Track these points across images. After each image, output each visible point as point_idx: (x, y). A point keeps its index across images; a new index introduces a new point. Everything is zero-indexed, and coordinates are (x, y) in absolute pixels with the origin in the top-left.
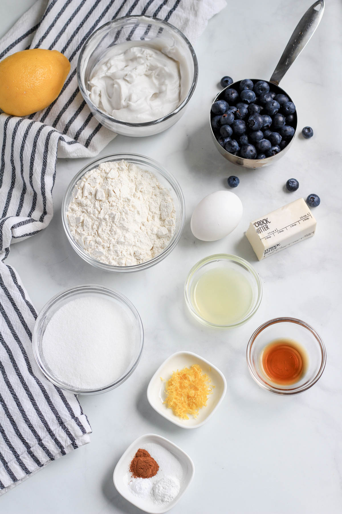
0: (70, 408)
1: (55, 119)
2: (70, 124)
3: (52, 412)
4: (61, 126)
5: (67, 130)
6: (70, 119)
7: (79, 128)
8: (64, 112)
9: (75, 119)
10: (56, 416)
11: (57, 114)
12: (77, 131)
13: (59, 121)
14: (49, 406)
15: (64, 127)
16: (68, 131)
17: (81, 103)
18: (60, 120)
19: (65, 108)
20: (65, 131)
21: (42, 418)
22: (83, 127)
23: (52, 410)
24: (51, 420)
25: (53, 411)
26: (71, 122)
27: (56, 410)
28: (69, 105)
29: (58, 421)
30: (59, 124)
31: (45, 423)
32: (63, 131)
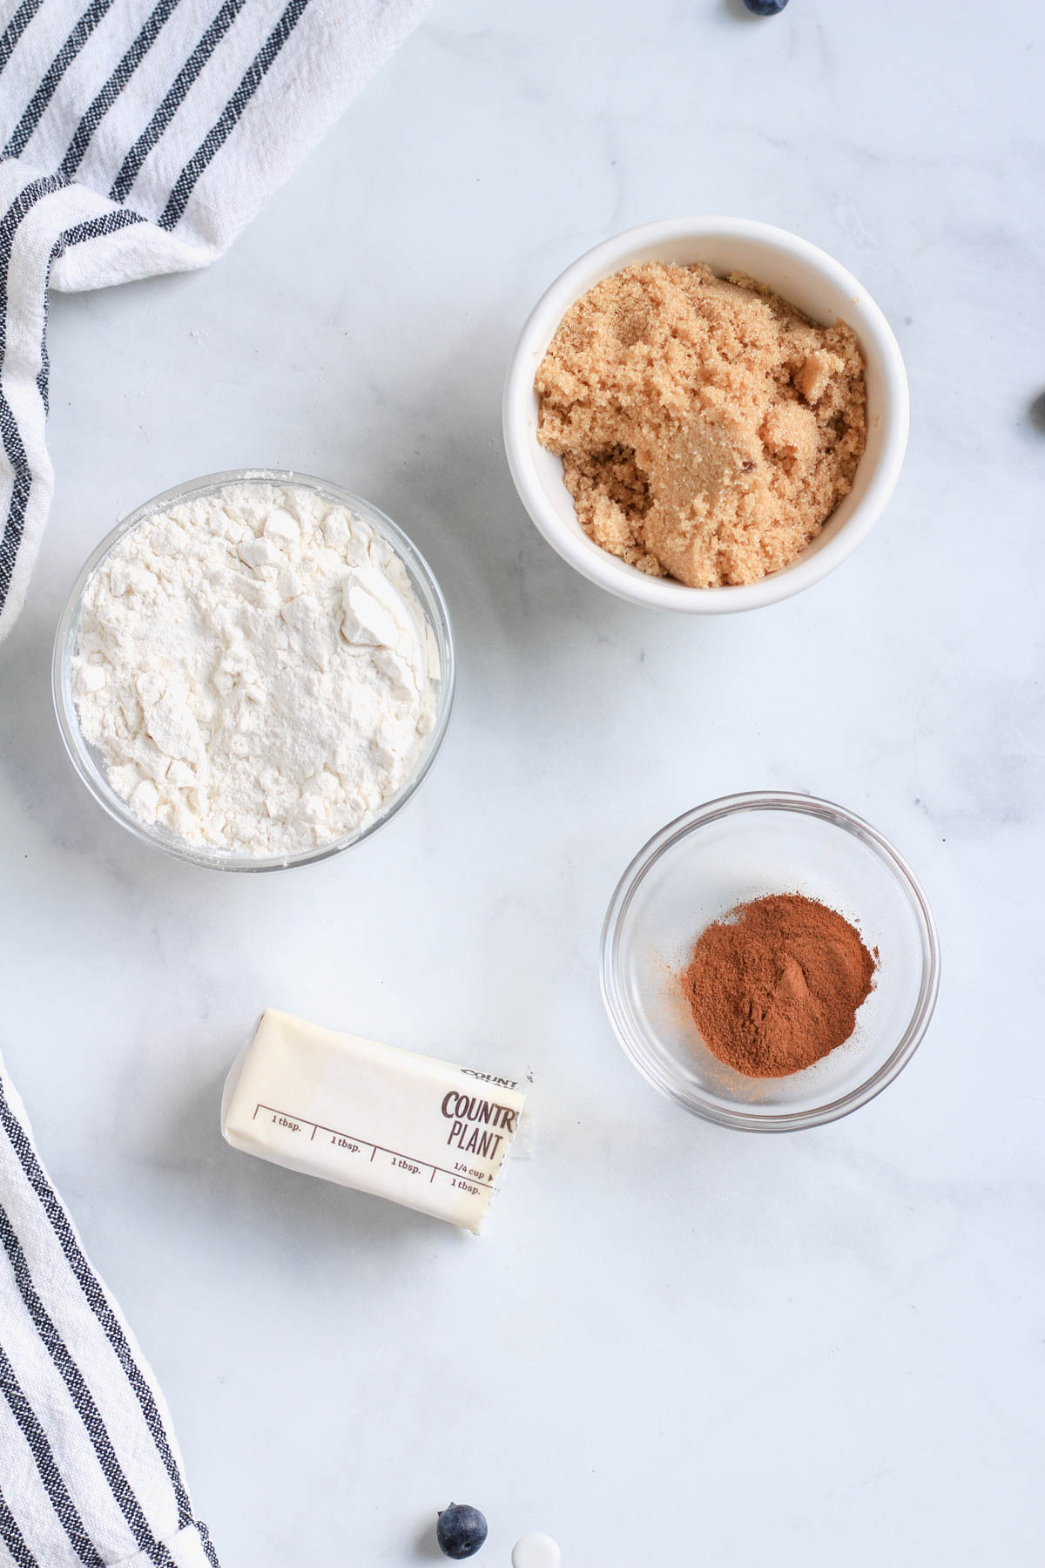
0: (132, 1502)
1: (32, 94)
2: (99, 116)
3: (57, 1514)
4: (59, 121)
5: (86, 142)
6: (97, 94)
7: (135, 138)
8: (71, 57)
9: (117, 93)
10: (73, 1536)
11: (43, 73)
12: (129, 150)
13: (52, 103)
14: (46, 1489)
15: (72, 129)
16: (88, 148)
17: (146, 20)
18: (55, 95)
19: (78, 43)
20: (78, 147)
21: (14, 1539)
22: (154, 128)
23: (54, 1505)
24: (48, 1551)
25: (60, 1511)
26: (99, 107)
27: (73, 1507)
28: (91, 29)
29: (79, 1556)
30: (51, 113)
31: (23, 1560)
32: (68, 146)
